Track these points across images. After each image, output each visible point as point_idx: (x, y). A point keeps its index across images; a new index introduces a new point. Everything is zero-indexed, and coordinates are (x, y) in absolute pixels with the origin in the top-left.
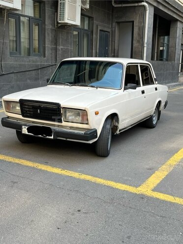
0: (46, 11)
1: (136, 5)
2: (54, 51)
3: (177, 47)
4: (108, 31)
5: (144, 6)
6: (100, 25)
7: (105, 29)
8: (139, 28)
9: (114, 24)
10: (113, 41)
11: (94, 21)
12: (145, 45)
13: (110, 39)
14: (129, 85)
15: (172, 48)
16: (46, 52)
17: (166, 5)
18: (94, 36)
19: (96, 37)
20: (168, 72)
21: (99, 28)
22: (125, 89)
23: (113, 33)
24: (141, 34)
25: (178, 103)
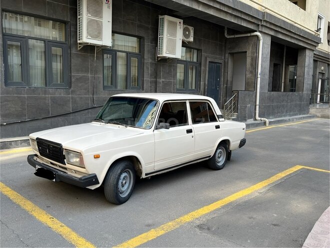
0: (146, 46)
1: (249, 35)
2: (154, 84)
3: (306, 76)
4: (219, 62)
5: (257, 36)
6: (209, 56)
7: (216, 61)
8: (252, 58)
9: (227, 55)
10: (226, 72)
11: (203, 54)
12: (259, 76)
13: (223, 70)
14: (161, 124)
15: (301, 78)
16: (145, 85)
17: (288, 33)
18: (202, 68)
19: (205, 69)
20: (294, 103)
21: (208, 60)
22: (156, 128)
23: (226, 64)
24: (254, 64)
25: (285, 139)
